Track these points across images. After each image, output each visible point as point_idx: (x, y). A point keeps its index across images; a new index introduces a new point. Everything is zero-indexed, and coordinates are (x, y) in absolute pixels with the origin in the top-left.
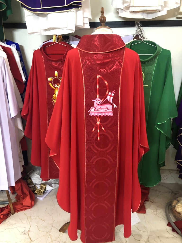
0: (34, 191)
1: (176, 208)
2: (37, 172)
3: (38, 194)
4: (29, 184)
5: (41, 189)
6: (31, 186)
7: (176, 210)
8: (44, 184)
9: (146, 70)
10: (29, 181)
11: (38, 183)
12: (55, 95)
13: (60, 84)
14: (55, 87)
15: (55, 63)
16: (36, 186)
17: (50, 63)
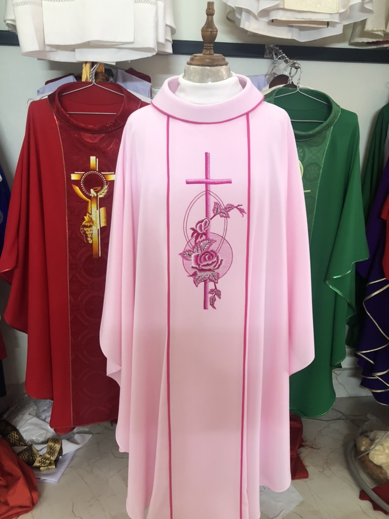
0: (30, 463)
1: (371, 457)
2: (32, 409)
3: (41, 468)
4: (14, 445)
5: (49, 453)
6: (19, 449)
7: (372, 460)
8: (55, 440)
9: (306, 157)
10: (12, 437)
11: (39, 439)
12: (89, 216)
13: (102, 188)
14: (91, 195)
15: (90, 135)
16: (33, 449)
17: (76, 135)
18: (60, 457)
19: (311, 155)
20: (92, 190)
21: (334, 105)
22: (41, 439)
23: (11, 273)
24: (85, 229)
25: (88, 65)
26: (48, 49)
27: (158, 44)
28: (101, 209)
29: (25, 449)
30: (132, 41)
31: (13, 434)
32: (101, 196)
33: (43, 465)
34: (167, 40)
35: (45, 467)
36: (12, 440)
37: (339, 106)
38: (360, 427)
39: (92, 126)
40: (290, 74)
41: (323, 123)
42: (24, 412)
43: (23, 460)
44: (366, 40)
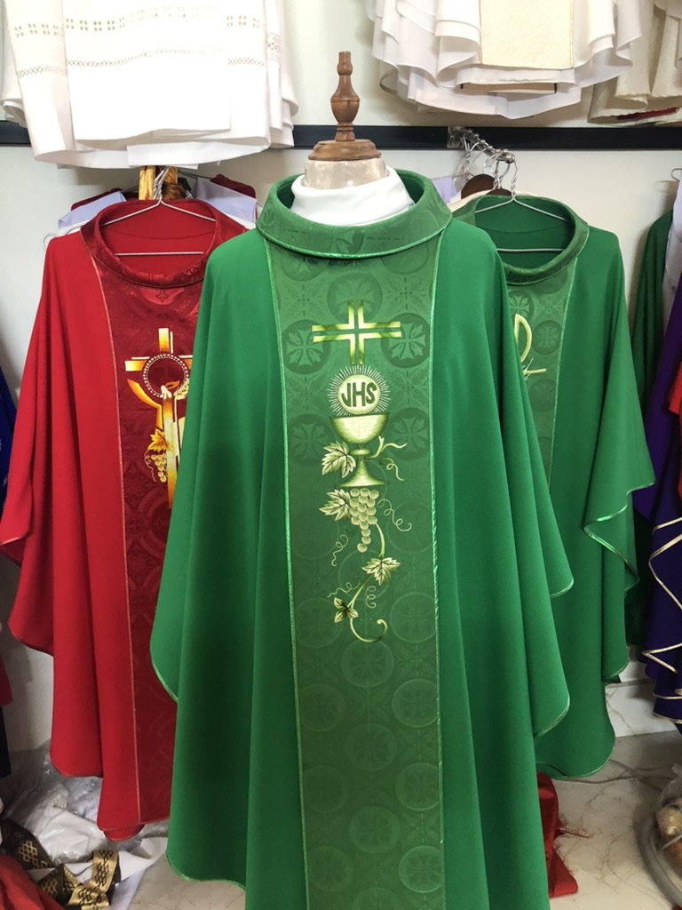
0: (63, 898)
2: (59, 796)
3: (84, 908)
4: (30, 866)
5: (96, 879)
8: (107, 852)
9: (535, 311)
10: (26, 852)
11: (75, 852)
12: (159, 434)
13: (182, 383)
14: (161, 396)
15: (159, 292)
16: (66, 872)
17: (132, 293)
18: (117, 885)
19: (543, 308)
20: (163, 388)
21: (577, 223)
22: (79, 853)
23: (21, 543)
24: (154, 458)
25: (150, 172)
26: (79, 147)
27: (273, 131)
28: (180, 420)
29: (50, 874)
30: (228, 127)
31: (27, 846)
32: (181, 397)
33: (86, 902)
34: (285, 125)
35: (90, 904)
36: (26, 858)
37: (585, 223)
38: (661, 791)
39: (162, 276)
40: (496, 172)
41: (561, 252)
42: (43, 804)
43: (50, 894)
44: (617, 112)
